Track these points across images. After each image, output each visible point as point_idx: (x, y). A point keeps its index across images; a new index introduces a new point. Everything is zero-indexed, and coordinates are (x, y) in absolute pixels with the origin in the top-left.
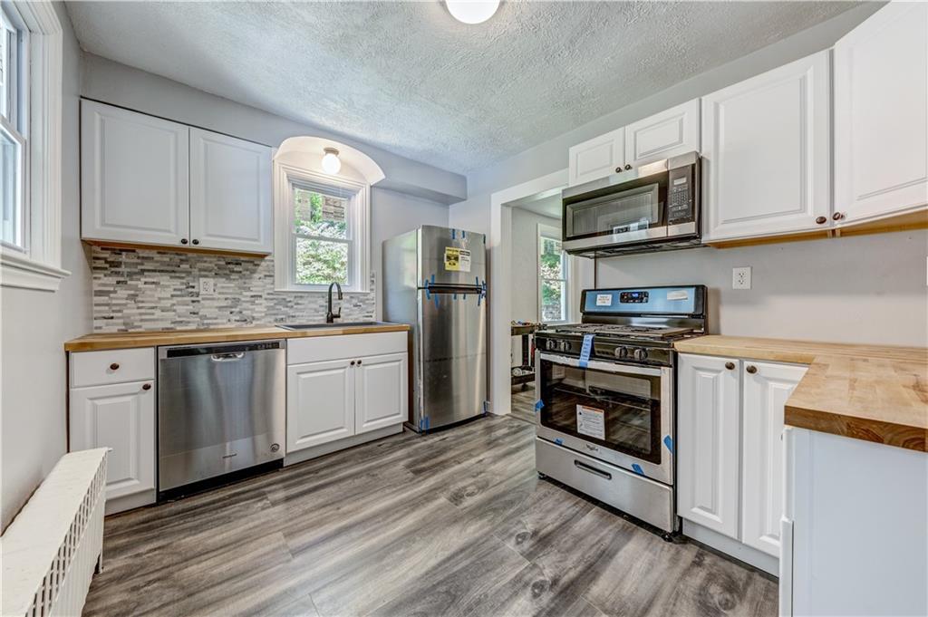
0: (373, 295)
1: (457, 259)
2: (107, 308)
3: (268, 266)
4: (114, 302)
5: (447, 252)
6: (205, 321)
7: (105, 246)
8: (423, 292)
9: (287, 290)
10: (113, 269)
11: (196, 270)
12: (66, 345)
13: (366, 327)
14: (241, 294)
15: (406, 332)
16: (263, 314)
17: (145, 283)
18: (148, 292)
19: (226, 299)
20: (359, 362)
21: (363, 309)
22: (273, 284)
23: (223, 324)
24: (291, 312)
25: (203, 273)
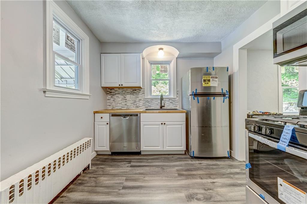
0: (178, 98)
1: (209, 81)
2: (109, 103)
3: (143, 90)
4: (111, 102)
5: (203, 78)
6: (128, 107)
7: (109, 88)
8: (191, 97)
9: (149, 97)
10: (111, 94)
11: (126, 93)
12: (94, 112)
13: (174, 110)
14: (136, 99)
15: (185, 113)
16: (142, 105)
17: (116, 97)
18: (117, 99)
19: (133, 101)
20: (165, 124)
21: (174, 104)
22: (144, 96)
23: (132, 108)
24: (150, 105)
25: (127, 93)
